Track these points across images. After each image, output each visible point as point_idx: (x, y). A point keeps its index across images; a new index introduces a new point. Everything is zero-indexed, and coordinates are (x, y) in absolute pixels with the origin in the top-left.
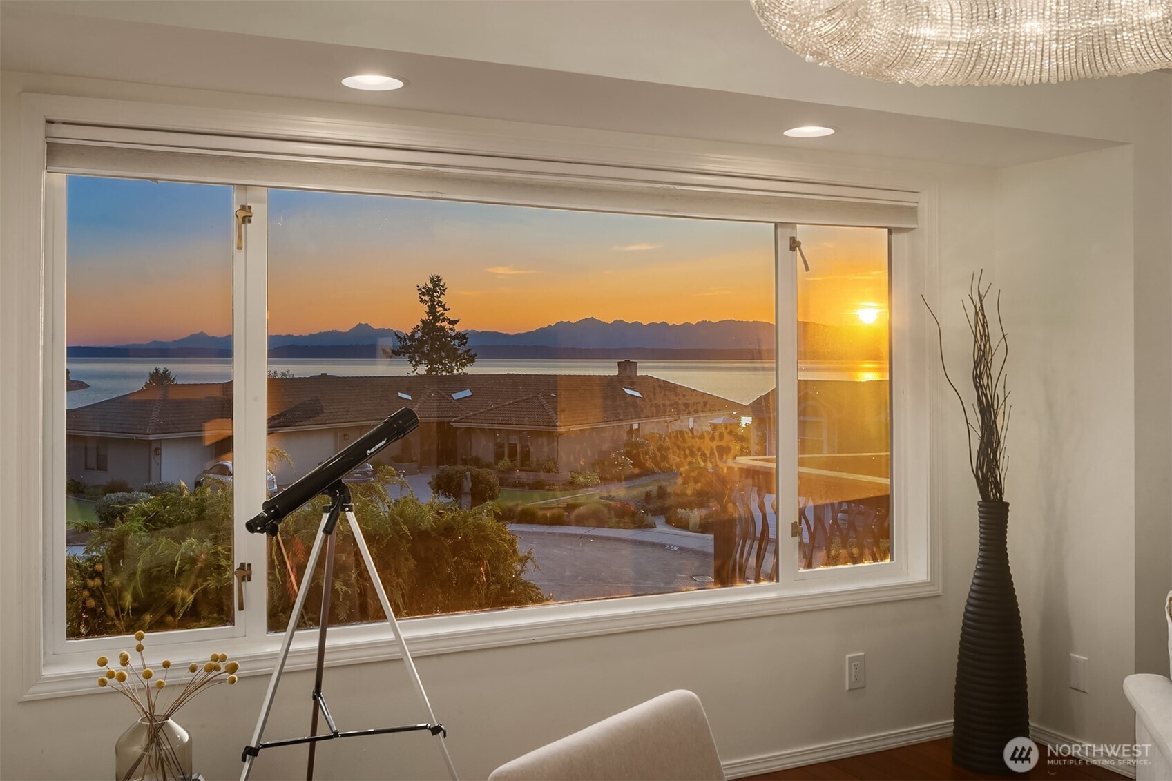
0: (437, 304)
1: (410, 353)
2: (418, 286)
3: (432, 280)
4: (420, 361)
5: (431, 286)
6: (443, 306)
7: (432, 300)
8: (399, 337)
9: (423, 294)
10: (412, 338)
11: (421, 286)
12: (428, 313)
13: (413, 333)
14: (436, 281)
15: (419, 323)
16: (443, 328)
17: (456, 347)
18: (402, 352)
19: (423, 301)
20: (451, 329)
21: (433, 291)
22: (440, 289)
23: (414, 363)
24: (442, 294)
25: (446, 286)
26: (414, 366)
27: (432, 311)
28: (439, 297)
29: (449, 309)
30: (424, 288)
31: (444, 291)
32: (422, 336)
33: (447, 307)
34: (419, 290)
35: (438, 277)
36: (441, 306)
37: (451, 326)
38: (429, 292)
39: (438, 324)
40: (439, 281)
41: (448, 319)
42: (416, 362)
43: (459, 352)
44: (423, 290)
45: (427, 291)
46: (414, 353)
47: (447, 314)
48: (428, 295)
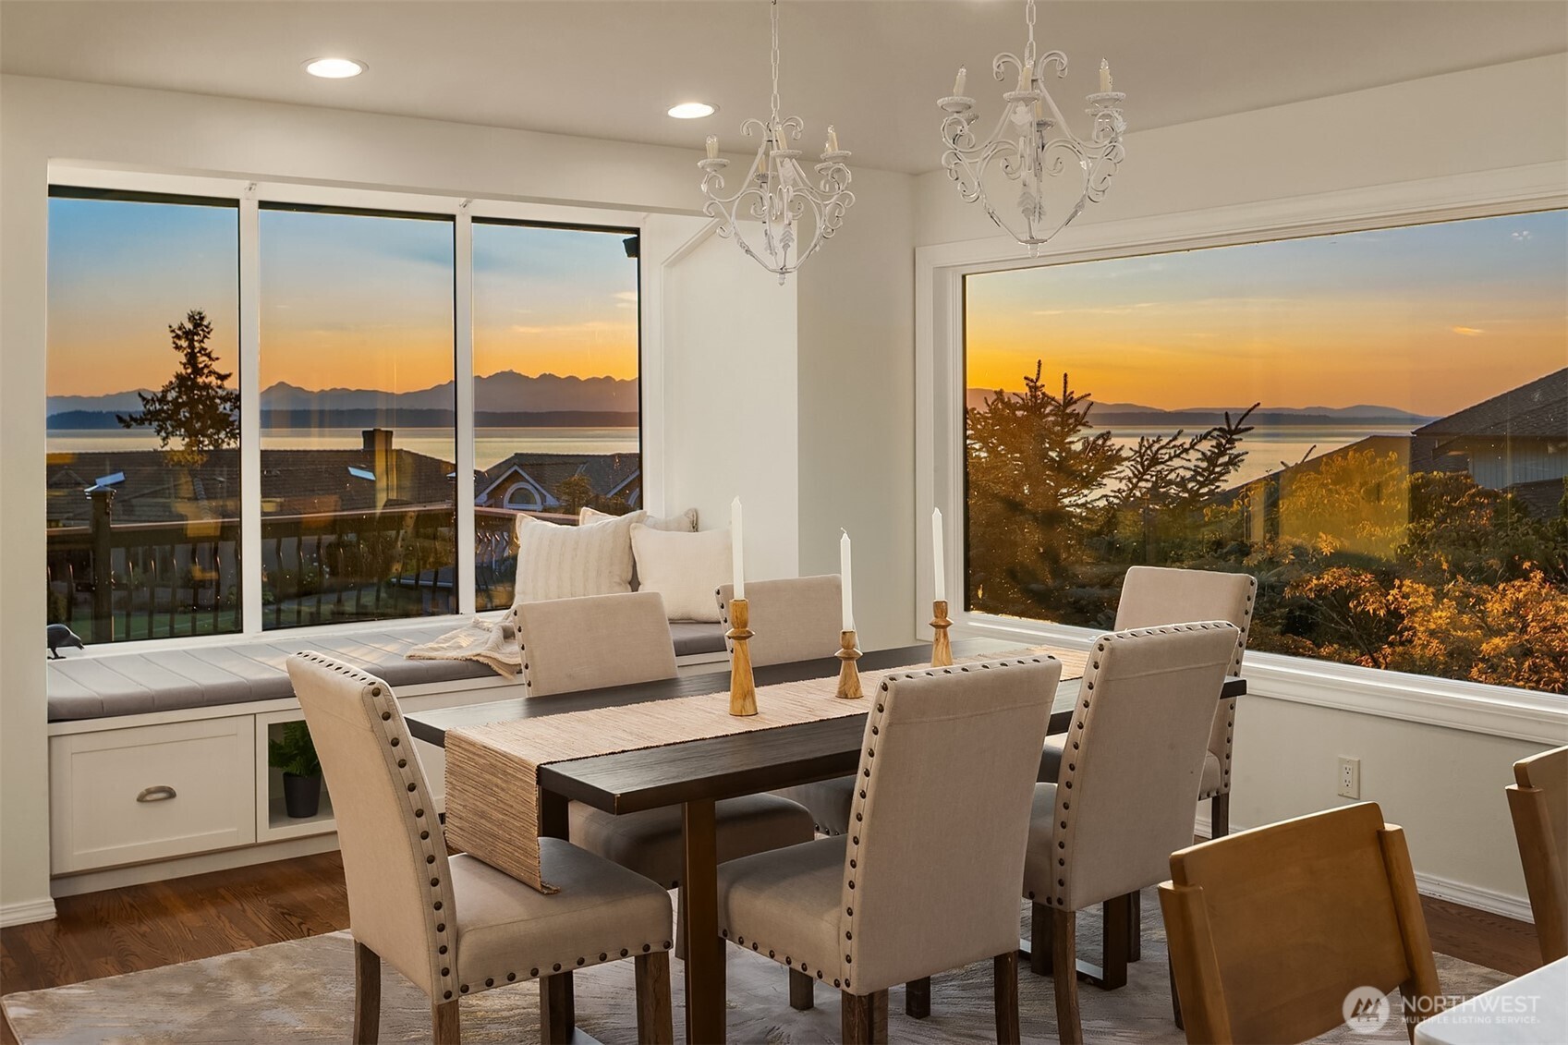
0: (200, 352)
1: (158, 420)
2: (170, 327)
3: (191, 318)
4: (173, 432)
5: (189, 326)
6: (209, 355)
7: (191, 346)
8: (144, 399)
9: (178, 337)
10: (163, 400)
11: (175, 326)
12: (184, 365)
13: (165, 392)
14: (198, 321)
15: (174, 380)
16: (207, 386)
17: (228, 411)
18: (146, 420)
19: (178, 348)
20: (220, 387)
21: (193, 332)
22: (203, 330)
23: (163, 434)
24: (205, 337)
25: (211, 326)
26: (164, 439)
27: (192, 359)
28: (202, 341)
29: (217, 359)
30: (180, 329)
31: (209, 333)
32: (177, 398)
33: (213, 356)
34: (173, 331)
35: (200, 313)
36: (205, 355)
37: (219, 382)
38: (189, 335)
39: (200, 380)
40: (202, 319)
41: (215, 373)
42: (168, 434)
43: (231, 419)
44: (179, 332)
45: (184, 333)
46: (164, 420)
47: (215, 366)
48: (187, 339)
